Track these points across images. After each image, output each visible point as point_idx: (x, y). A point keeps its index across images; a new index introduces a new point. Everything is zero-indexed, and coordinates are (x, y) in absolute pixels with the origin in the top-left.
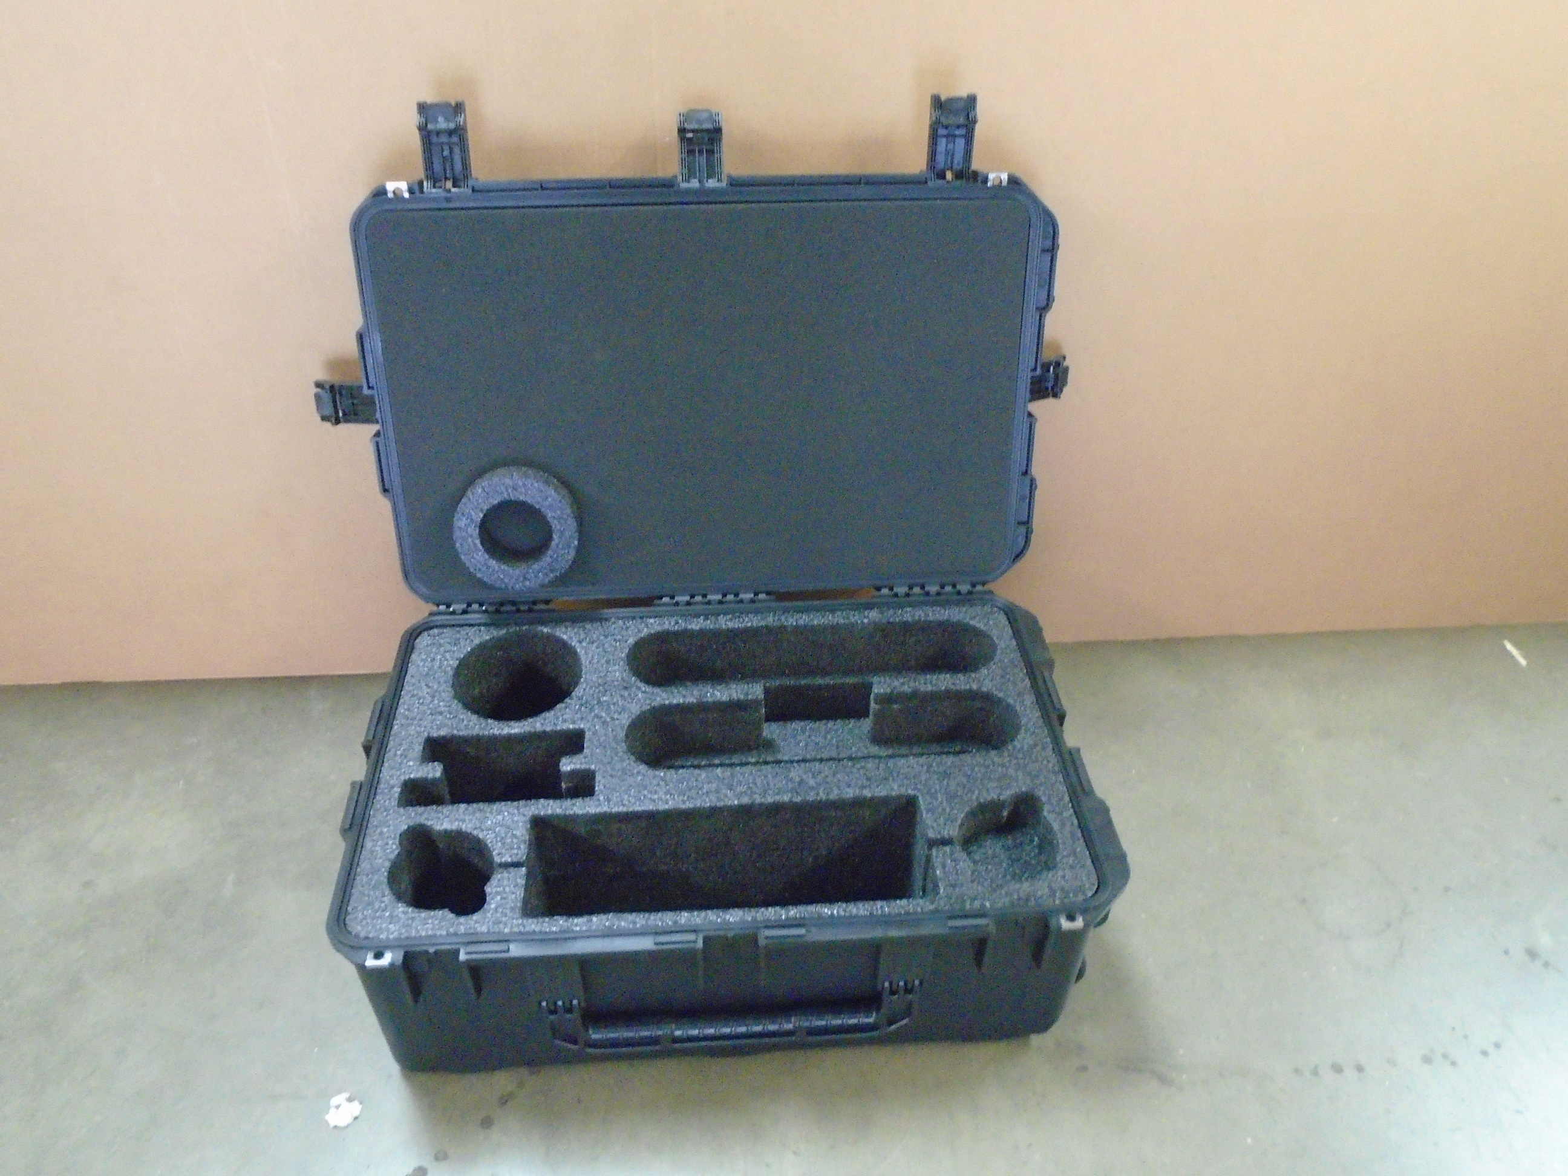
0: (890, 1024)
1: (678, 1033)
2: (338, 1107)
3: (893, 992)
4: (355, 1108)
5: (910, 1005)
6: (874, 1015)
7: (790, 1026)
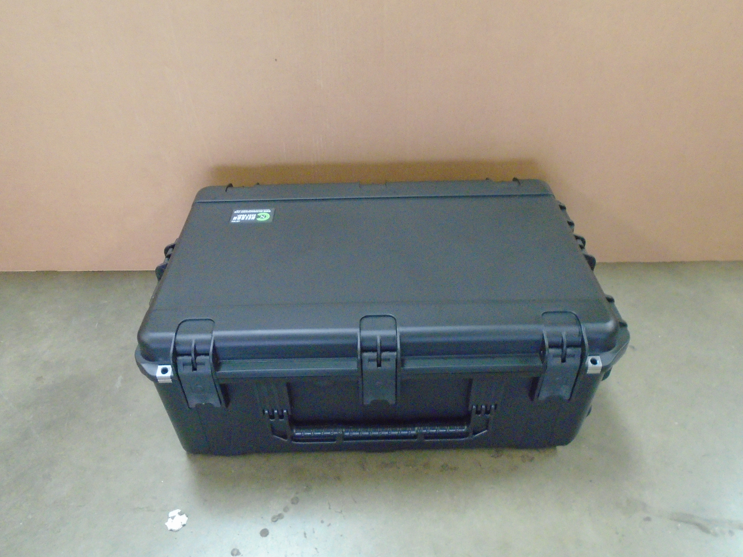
0: (475, 433)
1: (347, 434)
2: (173, 518)
3: (478, 412)
4: (184, 519)
5: (488, 421)
6: (466, 427)
7: (414, 432)
